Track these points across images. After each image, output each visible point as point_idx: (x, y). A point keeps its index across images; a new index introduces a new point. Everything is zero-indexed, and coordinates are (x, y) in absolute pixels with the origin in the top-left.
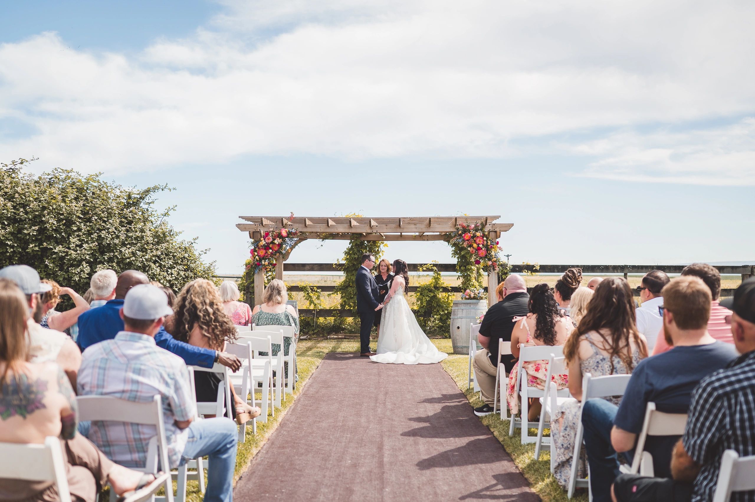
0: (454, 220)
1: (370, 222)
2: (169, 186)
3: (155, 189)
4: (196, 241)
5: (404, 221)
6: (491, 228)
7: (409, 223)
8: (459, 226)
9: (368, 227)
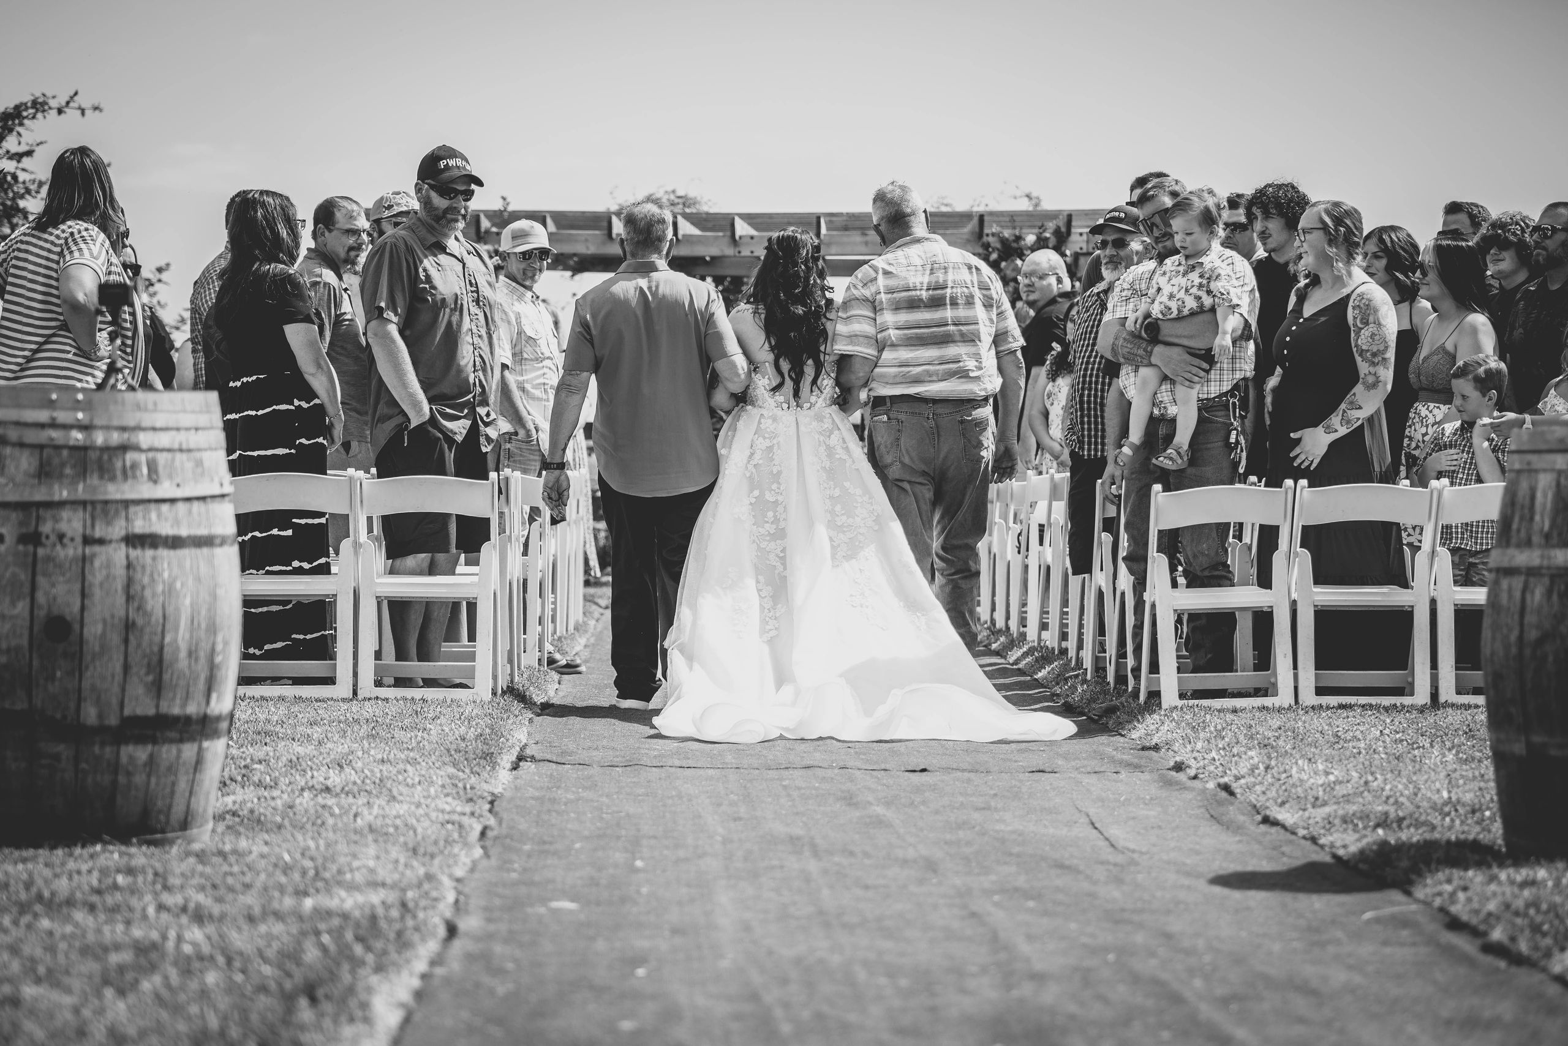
0: (976, 220)
1: (733, 225)
2: (81, 100)
3: (39, 106)
4: (164, 276)
5: (830, 221)
6: (1084, 246)
7: (846, 228)
8: (991, 239)
9: (727, 240)
